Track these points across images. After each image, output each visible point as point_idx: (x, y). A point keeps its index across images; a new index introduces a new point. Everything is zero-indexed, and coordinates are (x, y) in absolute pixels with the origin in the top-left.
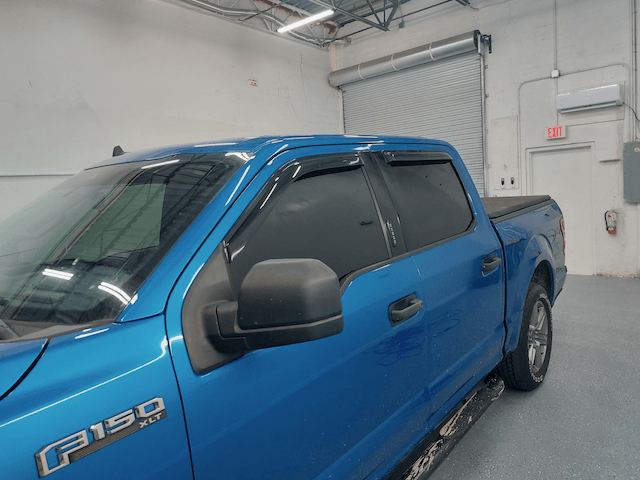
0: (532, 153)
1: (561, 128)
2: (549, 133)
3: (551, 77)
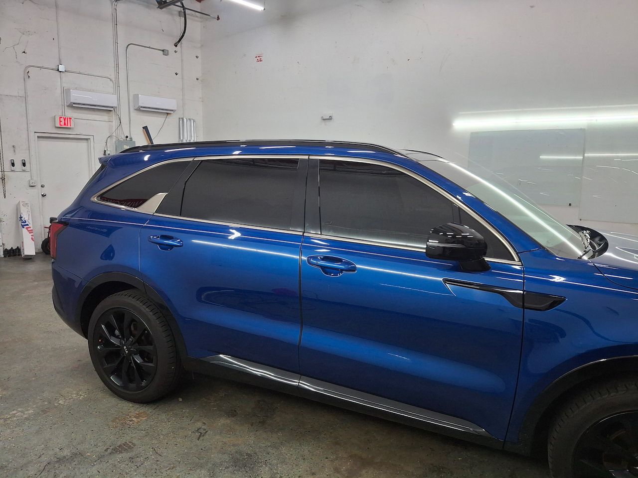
0: (38, 137)
1: (70, 118)
2: (60, 121)
3: (58, 70)
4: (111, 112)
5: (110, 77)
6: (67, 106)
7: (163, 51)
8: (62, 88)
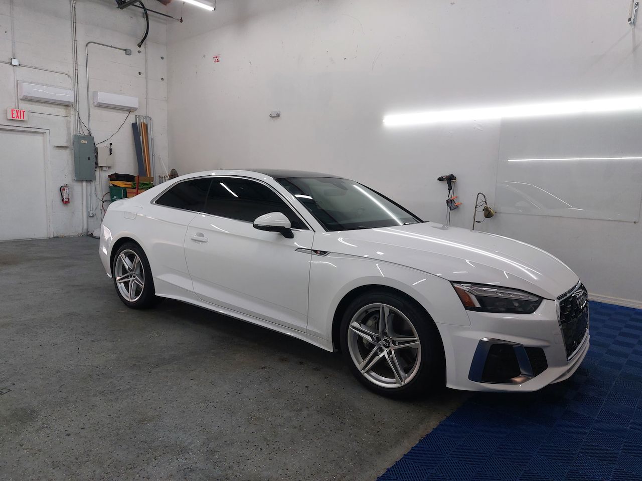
1: (23, 112)
2: (13, 114)
3: (11, 64)
4: (69, 108)
5: (67, 73)
6: (21, 100)
7: (126, 50)
8: (16, 82)
